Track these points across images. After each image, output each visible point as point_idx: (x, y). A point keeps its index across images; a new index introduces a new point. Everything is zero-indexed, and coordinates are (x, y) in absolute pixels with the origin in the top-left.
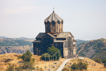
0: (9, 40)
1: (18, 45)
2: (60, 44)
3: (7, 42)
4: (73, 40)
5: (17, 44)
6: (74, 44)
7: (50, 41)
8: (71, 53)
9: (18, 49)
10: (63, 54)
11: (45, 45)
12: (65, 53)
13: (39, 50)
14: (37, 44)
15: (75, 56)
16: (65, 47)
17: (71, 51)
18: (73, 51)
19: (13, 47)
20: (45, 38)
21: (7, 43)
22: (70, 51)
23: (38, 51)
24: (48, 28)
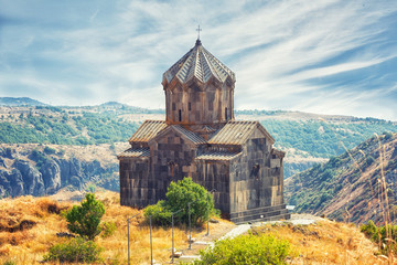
0: (50, 113)
1: (88, 138)
2: (218, 166)
3: (41, 125)
4: (269, 151)
5: (85, 133)
6: (273, 166)
7: (182, 155)
8: (262, 200)
9: (89, 158)
10: (229, 207)
11: (164, 169)
12: (236, 201)
13: (140, 187)
14: (133, 166)
15: (278, 213)
16: (236, 180)
17: (262, 193)
18: (268, 194)
19: (65, 147)
20: (161, 141)
21: (40, 129)
22: (258, 195)
23: (135, 190)
24: (174, 104)
